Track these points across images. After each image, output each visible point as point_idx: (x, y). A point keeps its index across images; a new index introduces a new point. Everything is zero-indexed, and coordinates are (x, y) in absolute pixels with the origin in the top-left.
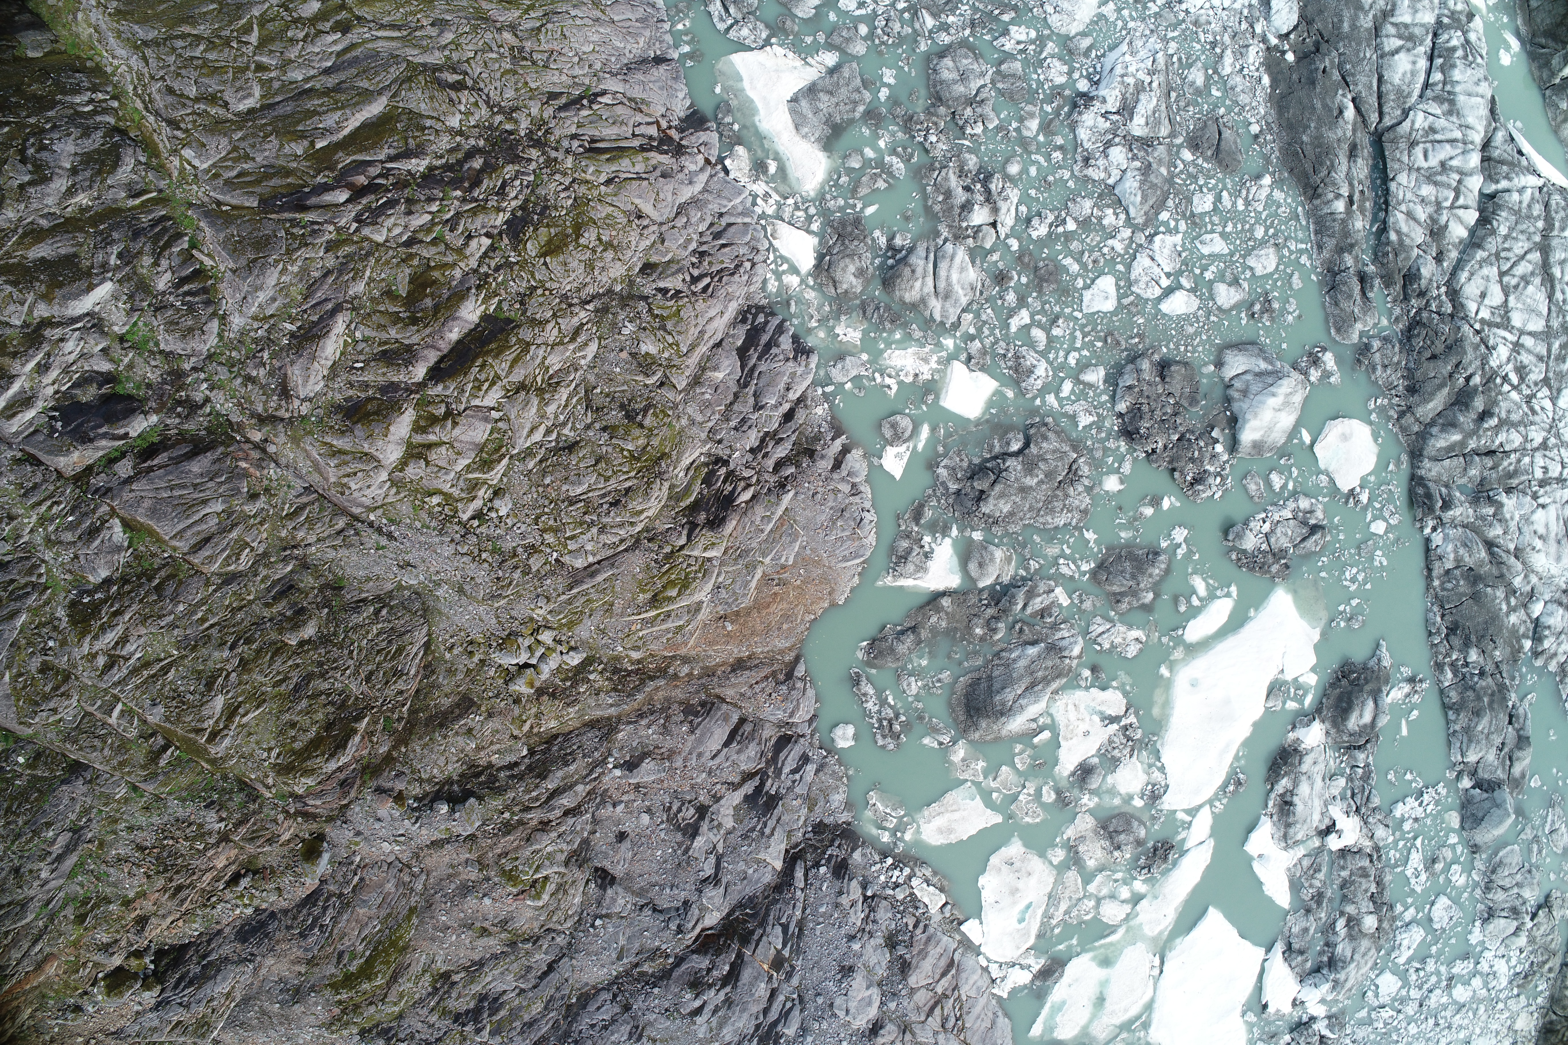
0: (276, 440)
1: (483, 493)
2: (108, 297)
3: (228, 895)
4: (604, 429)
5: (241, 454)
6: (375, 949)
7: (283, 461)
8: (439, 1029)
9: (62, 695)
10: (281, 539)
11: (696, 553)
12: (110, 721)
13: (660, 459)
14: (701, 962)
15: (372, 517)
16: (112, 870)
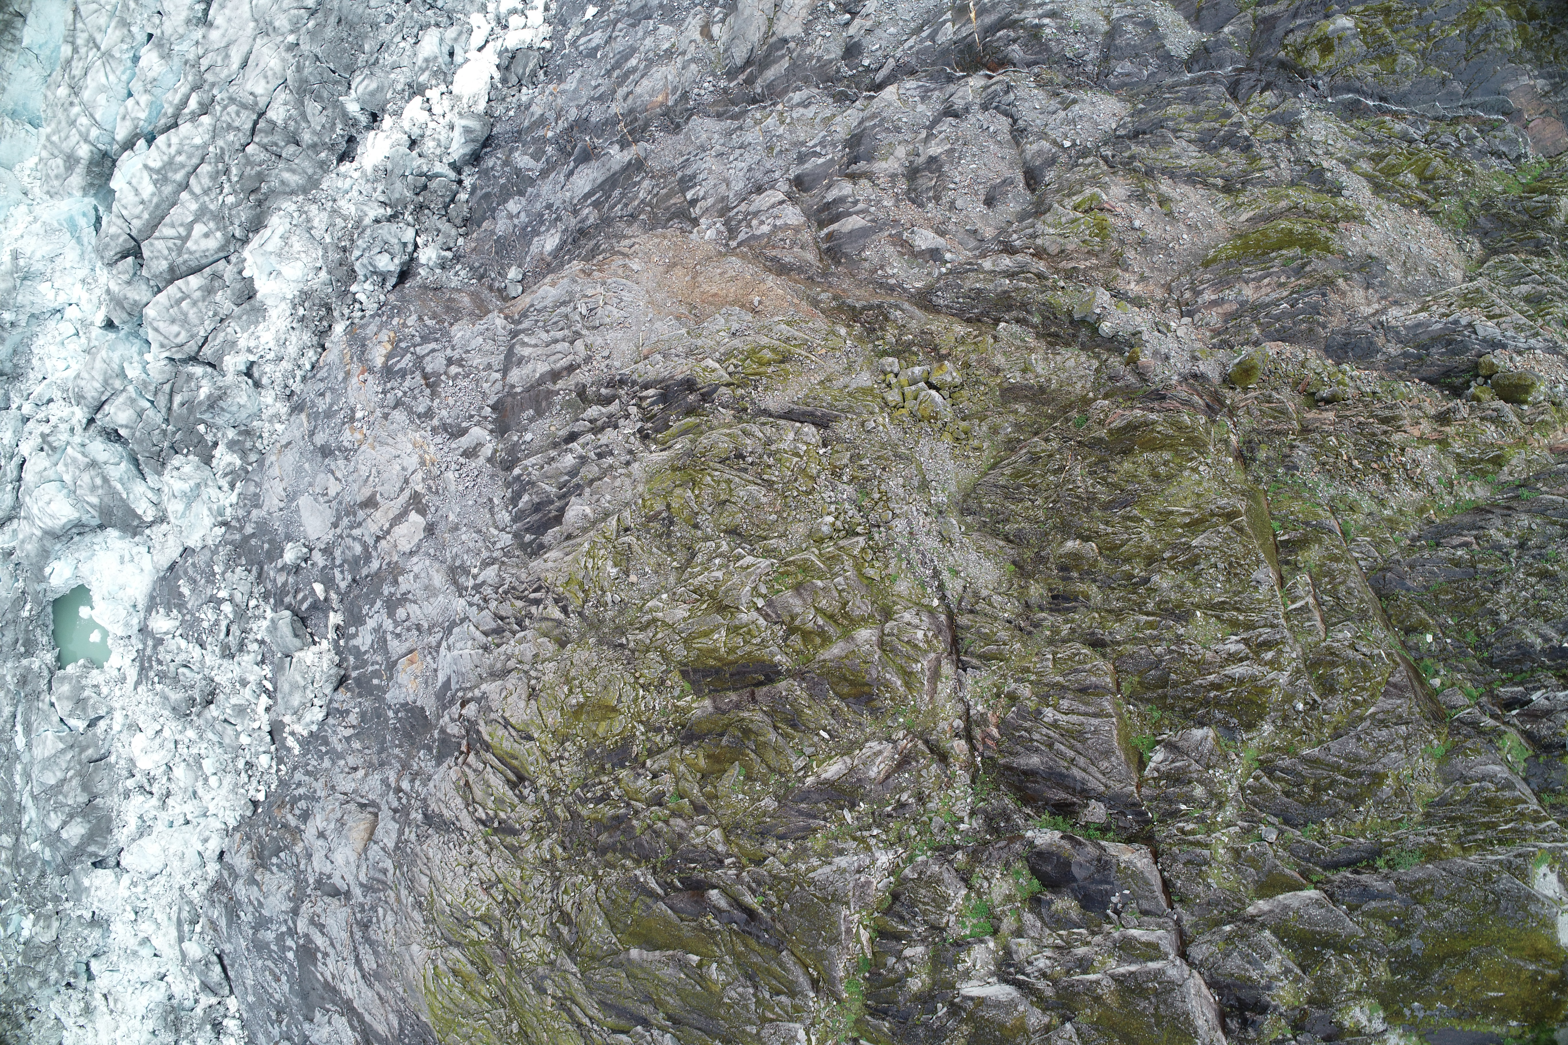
0: (947, 728)
1: (829, 548)
2: (974, 982)
3: (1351, 392)
4: (696, 526)
5: (989, 742)
6: (1265, 253)
7: (961, 707)
8: (1269, 150)
9: (1332, 654)
10: (1025, 644)
11: (722, 372)
12: (1311, 600)
13: (679, 469)
14: (1016, 51)
15: (936, 602)
16: (1432, 481)
